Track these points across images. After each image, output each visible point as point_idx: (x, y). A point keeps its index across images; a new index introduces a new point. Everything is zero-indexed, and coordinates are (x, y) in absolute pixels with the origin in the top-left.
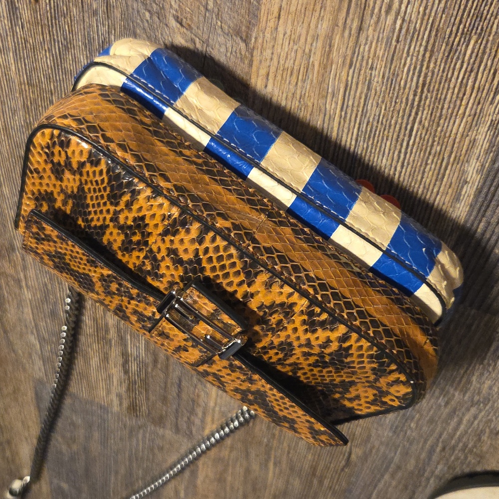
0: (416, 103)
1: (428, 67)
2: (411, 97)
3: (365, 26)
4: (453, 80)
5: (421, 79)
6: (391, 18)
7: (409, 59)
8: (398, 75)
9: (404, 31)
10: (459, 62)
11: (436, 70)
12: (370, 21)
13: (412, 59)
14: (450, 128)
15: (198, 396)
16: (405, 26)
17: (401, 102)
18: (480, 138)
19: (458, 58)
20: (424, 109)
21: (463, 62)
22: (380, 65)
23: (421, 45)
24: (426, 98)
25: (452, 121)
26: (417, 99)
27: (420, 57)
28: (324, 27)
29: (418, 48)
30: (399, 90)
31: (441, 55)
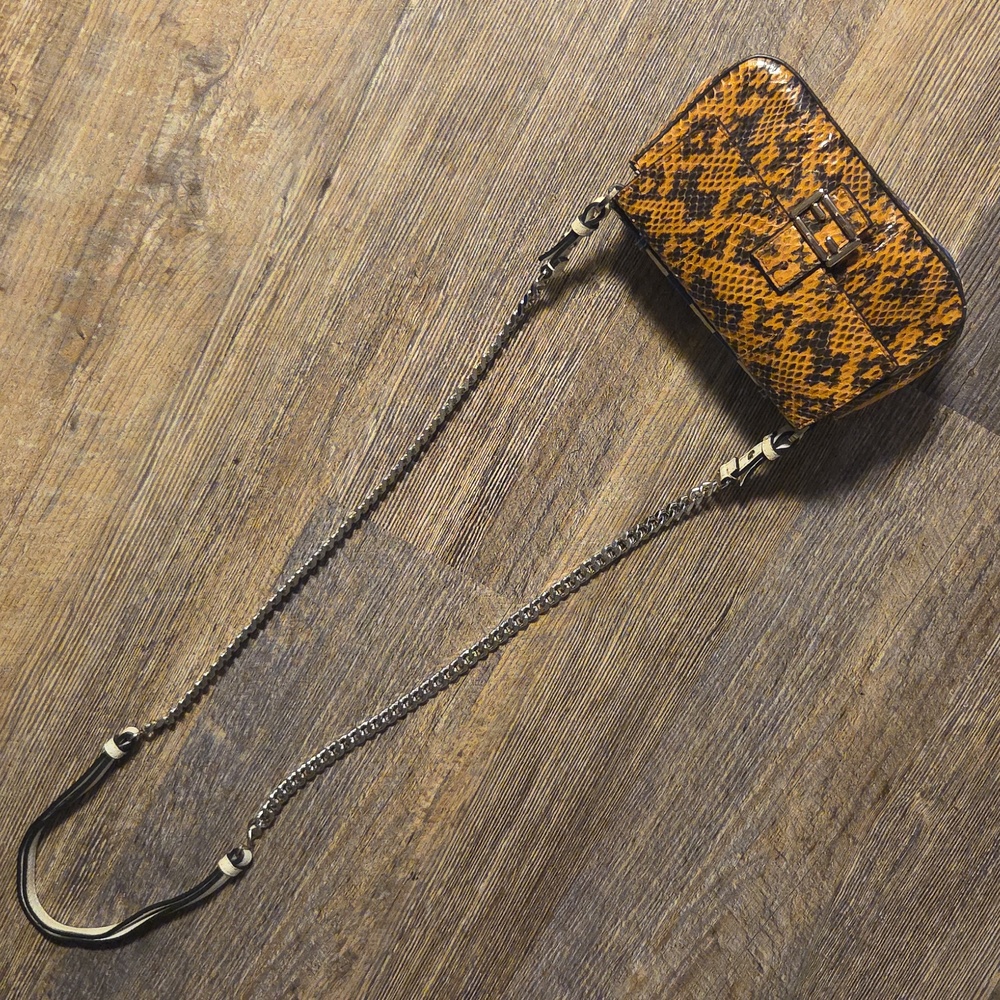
0: (929, 184)
1: (946, 157)
2: (927, 179)
3: (912, 117)
5: (939, 165)
6: (931, 115)
7: (935, 148)
9: (937, 126)
11: (951, 161)
12: (917, 113)
15: (569, 520)
16: (940, 122)
18: (968, 220)
20: (934, 190)
22: (912, 149)
23: (946, 139)
24: (938, 180)
26: (931, 180)
27: (943, 148)
28: (883, 110)
29: (943, 141)
30: (921, 170)
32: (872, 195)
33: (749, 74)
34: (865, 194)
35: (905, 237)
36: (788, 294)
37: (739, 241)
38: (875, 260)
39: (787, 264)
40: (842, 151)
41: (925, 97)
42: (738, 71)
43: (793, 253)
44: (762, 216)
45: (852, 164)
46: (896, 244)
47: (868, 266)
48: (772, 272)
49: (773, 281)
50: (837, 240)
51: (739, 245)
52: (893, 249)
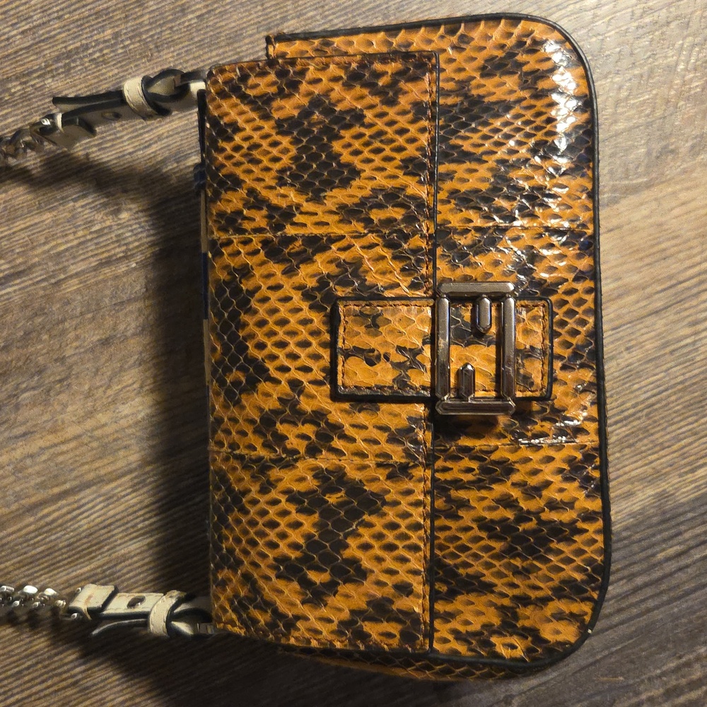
0: (626, 414)
1: (669, 396)
3: (663, 314)
4: (674, 427)
5: (653, 399)
6: (688, 331)
7: (663, 374)
8: (640, 377)
9: (685, 350)
10: (695, 418)
11: (671, 405)
12: (670, 316)
13: (664, 377)
14: (627, 463)
16: (689, 348)
17: (616, 400)
19: (697, 414)
20: (626, 425)
21: (696, 421)
22: (637, 354)
23: (683, 374)
24: (639, 418)
25: (635, 459)
26: (632, 411)
27: (673, 382)
29: (679, 374)
30: (627, 389)
31: (687, 398)
32: (576, 355)
33: (529, 42)
34: (567, 345)
35: (579, 456)
36: (346, 406)
37: (333, 269)
38: (512, 457)
39: (378, 358)
40: (579, 256)
41: (694, 303)
42: (515, 25)
43: (401, 349)
44: (395, 258)
45: (580, 286)
46: (559, 456)
47: (494, 457)
48: (347, 354)
49: (340, 368)
50: (479, 380)
51: (328, 275)
52: (550, 459)
